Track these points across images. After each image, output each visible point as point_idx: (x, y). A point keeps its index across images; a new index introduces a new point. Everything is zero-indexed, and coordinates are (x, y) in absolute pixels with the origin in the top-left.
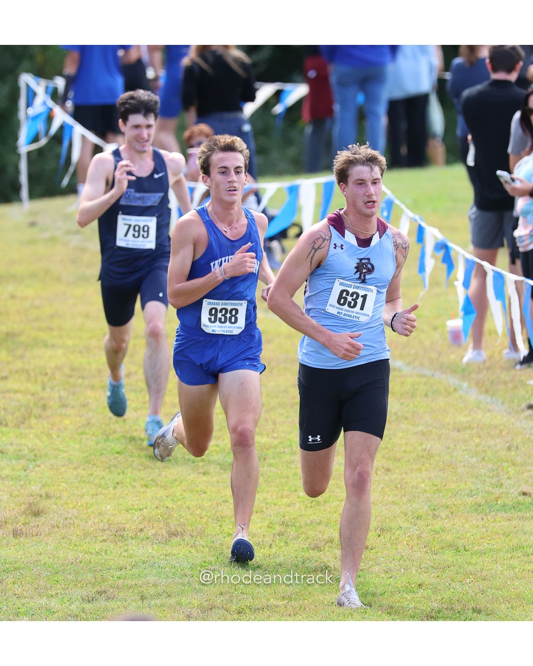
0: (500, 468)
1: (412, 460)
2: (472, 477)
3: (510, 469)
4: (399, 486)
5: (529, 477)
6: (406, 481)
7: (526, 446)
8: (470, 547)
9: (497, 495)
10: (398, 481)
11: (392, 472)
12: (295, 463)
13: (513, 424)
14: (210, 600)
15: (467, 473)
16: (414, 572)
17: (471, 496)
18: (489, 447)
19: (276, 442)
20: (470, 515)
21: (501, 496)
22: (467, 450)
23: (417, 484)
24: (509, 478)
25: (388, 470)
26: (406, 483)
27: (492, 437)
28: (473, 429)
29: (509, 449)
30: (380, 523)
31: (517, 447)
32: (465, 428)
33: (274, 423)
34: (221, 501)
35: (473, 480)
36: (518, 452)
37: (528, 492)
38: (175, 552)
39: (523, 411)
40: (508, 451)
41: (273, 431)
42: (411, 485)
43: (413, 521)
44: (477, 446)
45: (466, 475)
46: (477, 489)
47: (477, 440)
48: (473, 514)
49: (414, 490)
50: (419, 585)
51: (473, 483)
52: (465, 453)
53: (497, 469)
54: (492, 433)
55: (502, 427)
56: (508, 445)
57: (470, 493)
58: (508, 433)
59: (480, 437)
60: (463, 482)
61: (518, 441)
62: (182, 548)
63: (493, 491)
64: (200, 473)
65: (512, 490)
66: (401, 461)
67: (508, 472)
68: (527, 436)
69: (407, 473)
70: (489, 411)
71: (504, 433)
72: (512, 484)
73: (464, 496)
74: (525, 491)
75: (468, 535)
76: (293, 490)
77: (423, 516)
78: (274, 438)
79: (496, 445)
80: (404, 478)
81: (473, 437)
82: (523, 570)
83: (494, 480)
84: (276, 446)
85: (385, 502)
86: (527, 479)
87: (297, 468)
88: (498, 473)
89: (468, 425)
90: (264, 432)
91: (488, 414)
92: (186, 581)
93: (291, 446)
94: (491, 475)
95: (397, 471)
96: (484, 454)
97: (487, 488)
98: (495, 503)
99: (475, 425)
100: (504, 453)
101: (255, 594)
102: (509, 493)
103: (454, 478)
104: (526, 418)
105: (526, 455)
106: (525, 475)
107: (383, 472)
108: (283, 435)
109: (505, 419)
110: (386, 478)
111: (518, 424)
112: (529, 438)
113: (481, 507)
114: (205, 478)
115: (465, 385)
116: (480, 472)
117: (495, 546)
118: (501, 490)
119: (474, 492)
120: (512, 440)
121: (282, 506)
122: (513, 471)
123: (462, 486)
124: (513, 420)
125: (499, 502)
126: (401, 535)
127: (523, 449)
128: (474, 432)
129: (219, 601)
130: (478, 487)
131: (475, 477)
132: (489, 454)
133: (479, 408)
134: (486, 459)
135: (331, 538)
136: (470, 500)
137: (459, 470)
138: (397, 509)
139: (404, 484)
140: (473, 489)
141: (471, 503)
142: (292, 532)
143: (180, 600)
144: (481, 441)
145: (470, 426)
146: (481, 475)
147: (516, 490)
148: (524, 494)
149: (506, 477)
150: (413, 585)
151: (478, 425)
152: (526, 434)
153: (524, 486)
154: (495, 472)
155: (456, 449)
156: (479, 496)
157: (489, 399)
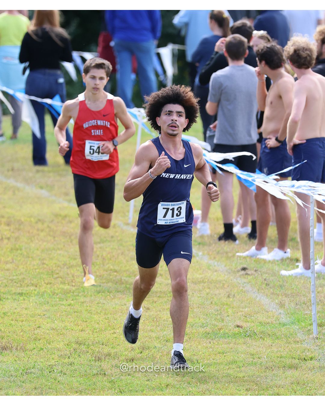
0: (222, 309)
1: (164, 302)
2: (204, 315)
3: (229, 310)
4: (155, 319)
5: (242, 315)
6: (160, 316)
7: (240, 295)
8: (202, 360)
9: (220, 327)
10: (154, 316)
11: (151, 310)
12: (86, 303)
13: (231, 280)
14: (28, 392)
15: (200, 312)
16: (164, 377)
17: (203, 328)
18: (216, 295)
19: (74, 288)
20: (202, 340)
21: (223, 327)
22: (200, 297)
23: (167, 319)
24: (228, 316)
25: (148, 309)
26: (160, 318)
27: (217, 288)
28: (205, 283)
29: (229, 296)
30: (142, 344)
31: (234, 295)
32: (200, 282)
33: (73, 276)
34: (37, 326)
35: (204, 317)
36: (235, 298)
37: (240, 326)
38: (5, 360)
39: (238, 271)
40: (228, 298)
41: (72, 282)
42: (163, 319)
43: (164, 343)
44: (207, 294)
45: (200, 313)
46: (207, 322)
47: (208, 291)
48: (204, 339)
49: (165, 322)
50: (167, 386)
51: (204, 318)
52: (200, 298)
53: (220, 309)
54: (217, 286)
55: (224, 282)
56: (228, 294)
57: (202, 325)
58: (228, 286)
59: (209, 288)
60: (197, 318)
61: (235, 291)
62: (10, 357)
63: (218, 324)
64: (23, 308)
65: (230, 324)
66: (157, 303)
67: (228, 312)
68: (241, 288)
69: (160, 311)
70: (216, 271)
71: (225, 286)
72: (230, 320)
73: (198, 327)
74: (239, 324)
75: (200, 353)
76: (85, 320)
77: (171, 340)
78: (73, 286)
79: (220, 294)
80: (158, 314)
81: (205, 288)
82: (237, 377)
83: (219, 317)
84: (74, 291)
85: (146, 330)
86: (240, 316)
87: (87, 306)
88: (221, 313)
89: (202, 280)
90: (66, 282)
91: (215, 273)
92: (12, 380)
93: (84, 291)
94: (216, 313)
95: (154, 309)
96: (212, 300)
97: (213, 322)
98: (219, 332)
99: (206, 280)
100: (225, 299)
101: (58, 389)
102: (227, 326)
103: (192, 315)
104: (240, 276)
105: (240, 301)
106: (239, 314)
107: (145, 310)
108: (79, 284)
109: (226, 277)
110: (147, 314)
111: (235, 280)
112: (242, 290)
113: (209, 335)
114: (26, 312)
115: (200, 253)
116: (209, 312)
117: (218, 361)
118: (223, 324)
119: (205, 325)
120: (231, 290)
121: (77, 331)
122: (231, 311)
123: (197, 320)
124: (231, 277)
125: (221, 332)
126: (156, 352)
127: (238, 297)
128: (206, 284)
129: (34, 393)
130: (208, 321)
131: (206, 314)
132: (215, 299)
133: (210, 269)
134: (213, 303)
135: (109, 353)
136: (201, 330)
137: (195, 310)
138: (153, 335)
139: (158, 318)
140: (205, 322)
141: (203, 332)
142: (83, 348)
143: (8, 392)
144: (210, 291)
145: (203, 281)
146: (209, 313)
147: (233, 324)
148: (238, 326)
149: (226, 315)
150: (163, 385)
151: (208, 280)
152: (240, 287)
153: (238, 322)
154: (219, 312)
155: (194, 295)
156: (208, 328)
157: (216, 263)
